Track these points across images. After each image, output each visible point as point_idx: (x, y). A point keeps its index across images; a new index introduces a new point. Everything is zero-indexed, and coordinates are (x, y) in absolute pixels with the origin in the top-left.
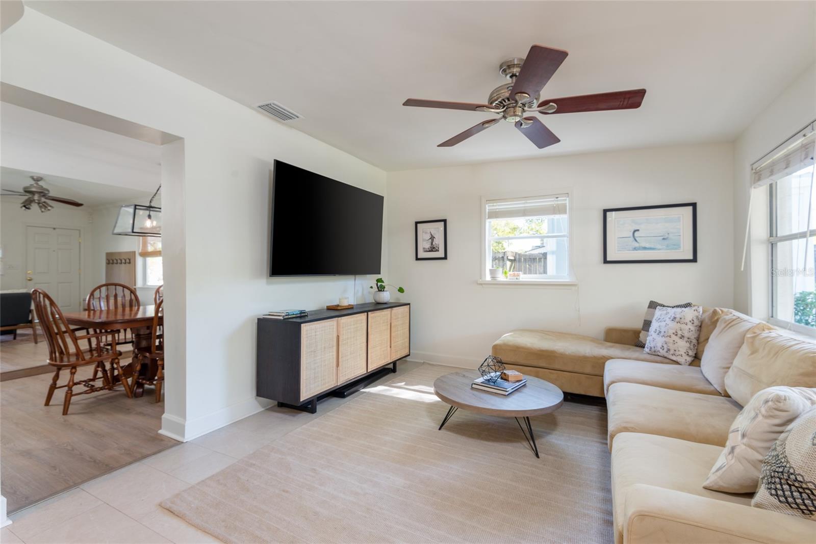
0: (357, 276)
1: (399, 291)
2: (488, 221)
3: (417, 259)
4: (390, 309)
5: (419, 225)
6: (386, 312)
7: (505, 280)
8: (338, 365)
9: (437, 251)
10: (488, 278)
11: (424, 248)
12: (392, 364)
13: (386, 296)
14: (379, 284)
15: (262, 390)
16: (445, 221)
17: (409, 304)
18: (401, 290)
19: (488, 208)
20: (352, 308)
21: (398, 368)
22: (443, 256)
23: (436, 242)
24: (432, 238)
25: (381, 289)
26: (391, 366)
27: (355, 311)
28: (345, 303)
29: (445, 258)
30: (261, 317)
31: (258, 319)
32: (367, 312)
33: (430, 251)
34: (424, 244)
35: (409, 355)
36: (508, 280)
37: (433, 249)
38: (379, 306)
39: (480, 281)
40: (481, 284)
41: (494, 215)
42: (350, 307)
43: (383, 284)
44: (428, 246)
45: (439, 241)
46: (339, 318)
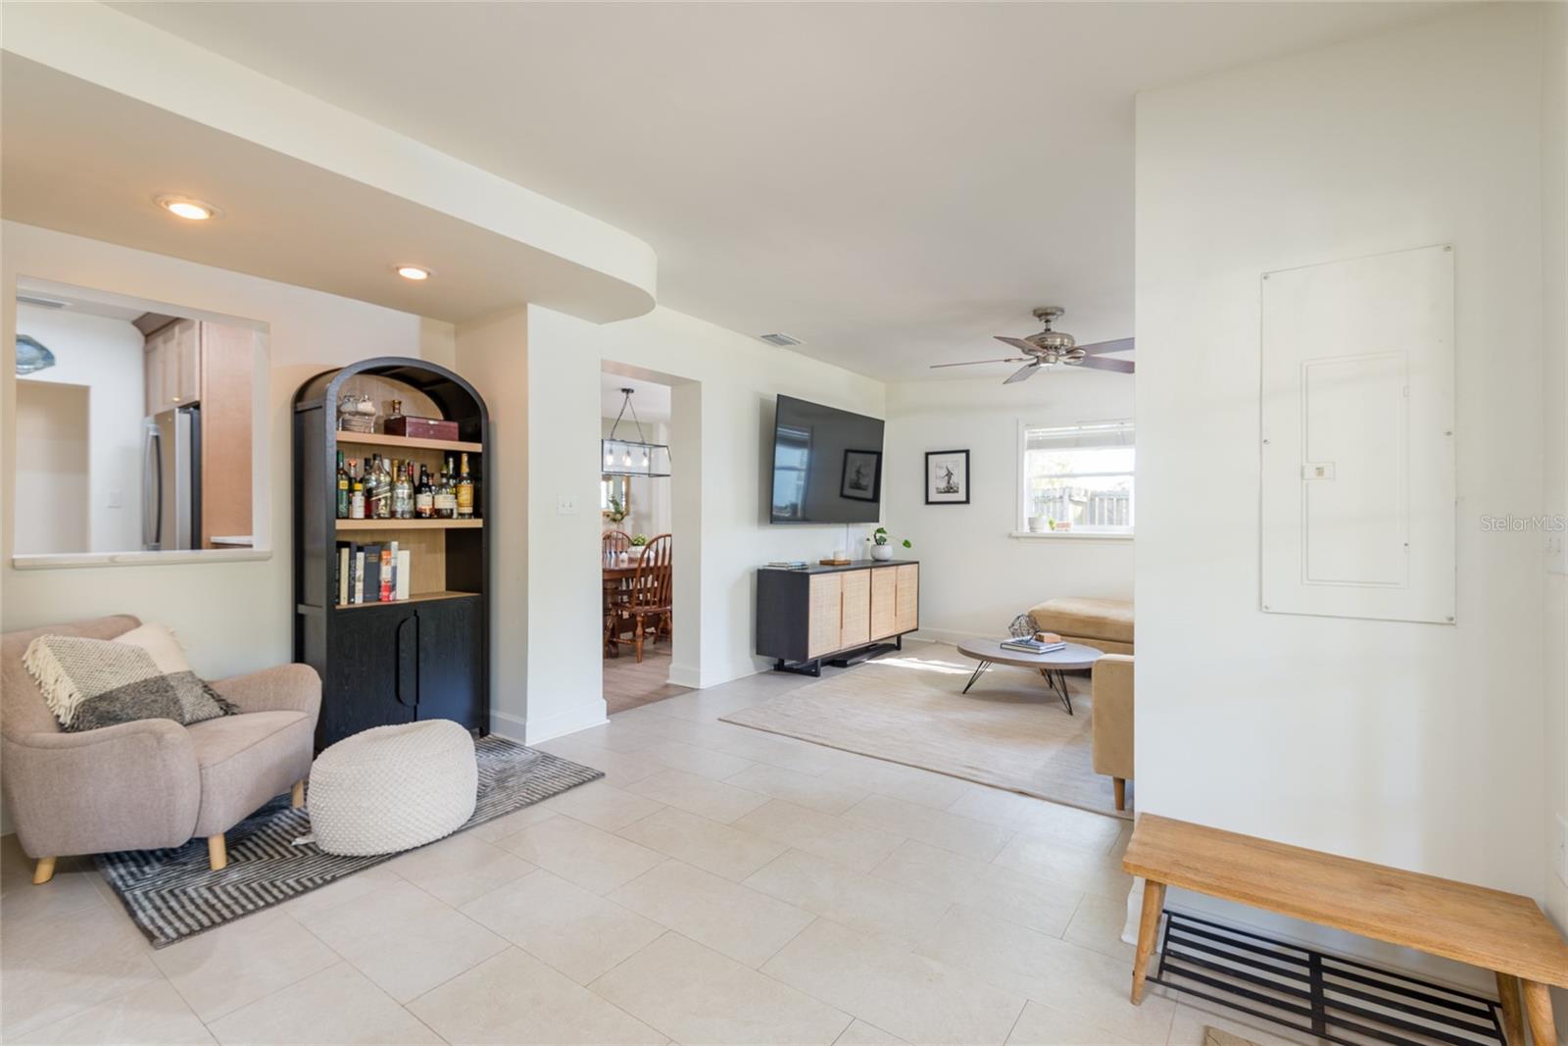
0: (850, 525)
1: (904, 545)
2: (1027, 454)
3: (928, 502)
4: (895, 567)
5: (930, 457)
6: (892, 570)
7: (1051, 532)
8: (842, 627)
9: (957, 492)
10: (1026, 529)
11: (937, 489)
12: (896, 638)
13: (887, 552)
14: (878, 535)
15: (761, 646)
16: (967, 452)
17: (918, 563)
18: (907, 544)
19: (1027, 435)
20: (849, 564)
21: (903, 644)
22: (964, 499)
23: (954, 479)
24: (949, 474)
25: (880, 542)
26: (894, 641)
27: (852, 566)
28: (842, 558)
29: (967, 501)
30: (761, 568)
31: (759, 571)
32: (871, 568)
33: (945, 492)
34: (937, 482)
35: (917, 630)
36: (1054, 532)
37: (950, 490)
38: (878, 563)
39: (1015, 533)
40: (1017, 538)
41: (1037, 445)
42: (848, 563)
43: (884, 535)
44: (943, 485)
45: (959, 479)
46: (843, 573)
